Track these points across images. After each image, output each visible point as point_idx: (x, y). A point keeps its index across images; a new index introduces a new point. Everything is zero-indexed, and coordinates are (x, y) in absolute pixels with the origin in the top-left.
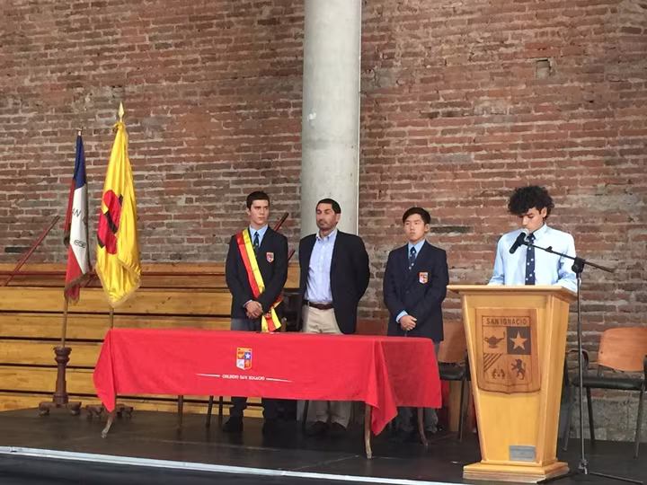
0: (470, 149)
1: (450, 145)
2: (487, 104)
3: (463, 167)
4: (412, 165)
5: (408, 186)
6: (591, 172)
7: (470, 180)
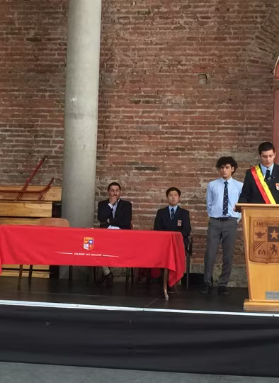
0: (159, 123)
1: (148, 120)
2: (170, 97)
3: (154, 133)
4: (124, 130)
5: (121, 143)
6: (230, 139)
7: (159, 141)
